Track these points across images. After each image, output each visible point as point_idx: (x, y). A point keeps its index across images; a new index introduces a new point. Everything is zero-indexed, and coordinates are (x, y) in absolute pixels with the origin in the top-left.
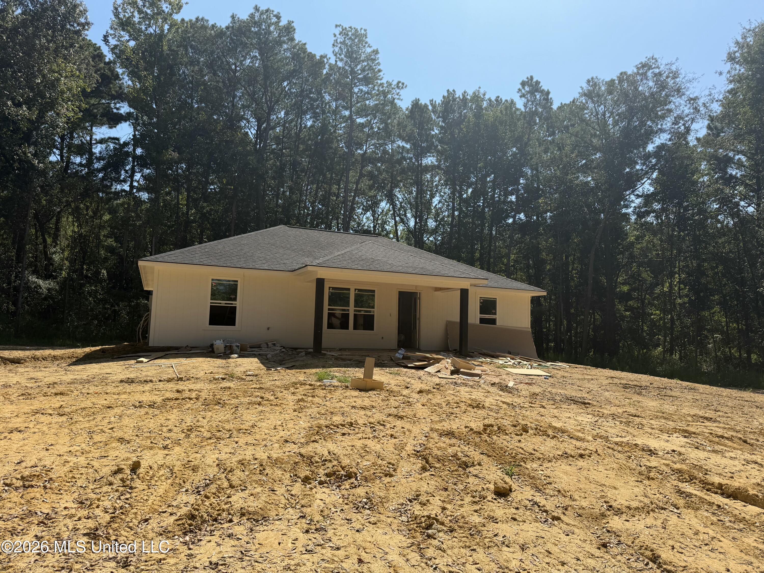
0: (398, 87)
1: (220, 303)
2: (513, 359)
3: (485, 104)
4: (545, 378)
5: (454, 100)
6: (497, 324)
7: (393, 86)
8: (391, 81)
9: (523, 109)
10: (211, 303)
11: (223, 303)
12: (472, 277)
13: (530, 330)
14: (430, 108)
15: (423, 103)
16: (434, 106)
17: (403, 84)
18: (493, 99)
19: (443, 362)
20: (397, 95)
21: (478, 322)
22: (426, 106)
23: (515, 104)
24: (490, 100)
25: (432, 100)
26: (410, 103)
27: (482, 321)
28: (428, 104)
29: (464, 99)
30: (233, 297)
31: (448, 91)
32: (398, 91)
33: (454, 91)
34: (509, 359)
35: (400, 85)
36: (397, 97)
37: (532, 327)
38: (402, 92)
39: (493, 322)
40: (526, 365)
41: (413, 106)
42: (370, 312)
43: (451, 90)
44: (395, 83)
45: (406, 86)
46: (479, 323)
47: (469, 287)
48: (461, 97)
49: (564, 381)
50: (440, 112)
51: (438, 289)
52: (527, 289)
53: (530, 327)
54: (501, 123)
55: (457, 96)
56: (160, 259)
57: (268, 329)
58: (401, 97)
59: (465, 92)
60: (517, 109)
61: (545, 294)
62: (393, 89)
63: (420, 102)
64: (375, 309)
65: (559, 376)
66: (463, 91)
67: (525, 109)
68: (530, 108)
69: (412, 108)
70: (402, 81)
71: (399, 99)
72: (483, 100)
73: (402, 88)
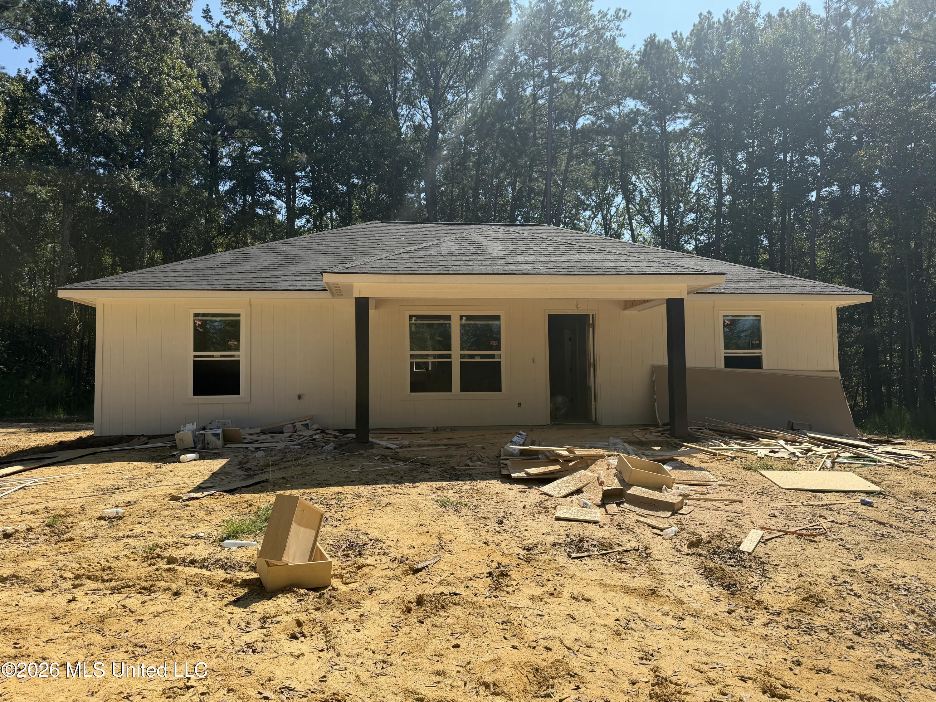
0: (618, 18)
1: (213, 356)
2: (793, 442)
3: (760, 22)
4: (864, 503)
5: (711, 26)
6: (764, 367)
7: (609, 17)
8: (605, 11)
9: (823, 15)
10: (195, 356)
11: (217, 355)
12: (687, 271)
13: (839, 375)
14: (674, 44)
15: (662, 40)
16: (679, 41)
17: (625, 12)
18: (775, 13)
19: (599, 464)
20: (617, 29)
21: (721, 364)
22: (667, 42)
23: (809, 9)
24: (769, 16)
25: (676, 33)
26: (643, 42)
27: (730, 362)
28: (670, 39)
29: (727, 25)
30: (232, 343)
31: (701, 15)
32: (617, 23)
33: (709, 13)
34: (782, 442)
35: (621, 13)
36: (618, 33)
37: (841, 369)
38: (624, 25)
39: (756, 362)
40: (822, 456)
41: (646, 46)
42: (492, 356)
43: (705, 13)
44: (612, 12)
45: (630, 14)
46: (723, 366)
47: (684, 296)
48: (722, 20)
49: (917, 510)
50: (689, 47)
51: (630, 304)
52: (828, 291)
53: (837, 368)
54: (786, 43)
55: (715, 20)
56: (100, 285)
57: (300, 397)
58: (623, 32)
59: (727, 12)
60: (813, 17)
61: (868, 299)
62: (610, 21)
63: (657, 39)
64: (503, 352)
65: (902, 492)
66: (724, 12)
67: (828, 13)
68: (835, 9)
69: (645, 50)
70: (623, 8)
71: (620, 35)
72: (756, 15)
73: (624, 17)
